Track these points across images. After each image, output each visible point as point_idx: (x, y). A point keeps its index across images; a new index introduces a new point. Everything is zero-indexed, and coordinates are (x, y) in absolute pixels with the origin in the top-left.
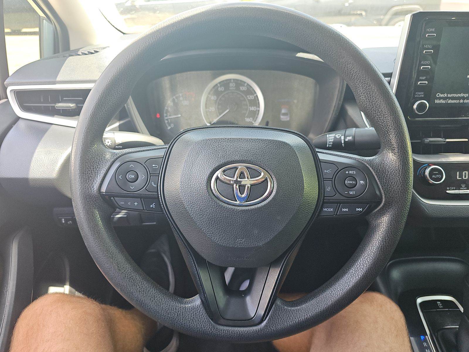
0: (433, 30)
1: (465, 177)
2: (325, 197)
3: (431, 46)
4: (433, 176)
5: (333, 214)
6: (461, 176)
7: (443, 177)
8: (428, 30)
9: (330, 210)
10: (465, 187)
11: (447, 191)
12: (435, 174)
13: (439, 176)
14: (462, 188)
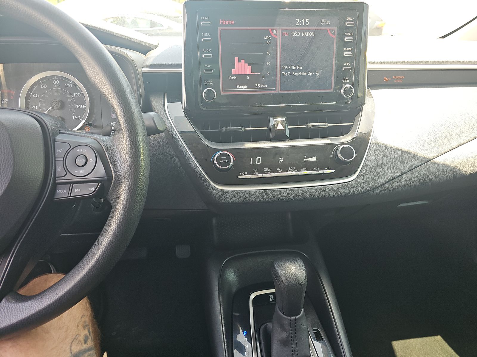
0: (208, 18)
1: (259, 162)
2: (57, 177)
3: (209, 34)
4: (221, 162)
5: (67, 196)
6: (254, 161)
7: (230, 163)
8: (203, 18)
9: (64, 191)
10: (257, 172)
11: (239, 177)
12: (223, 159)
13: (227, 161)
14: (254, 173)
